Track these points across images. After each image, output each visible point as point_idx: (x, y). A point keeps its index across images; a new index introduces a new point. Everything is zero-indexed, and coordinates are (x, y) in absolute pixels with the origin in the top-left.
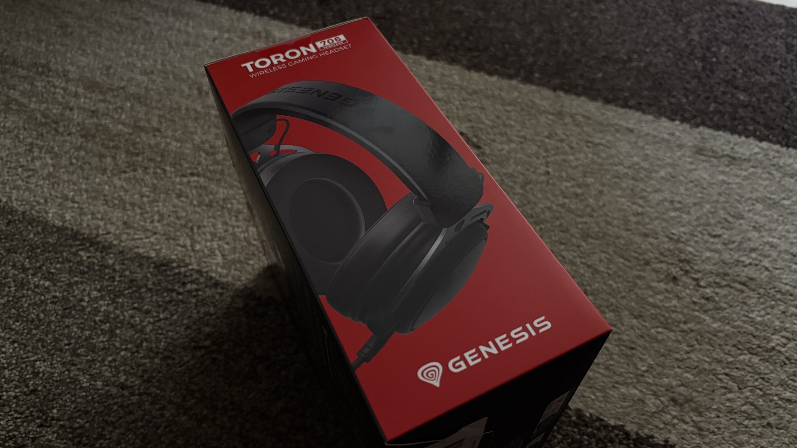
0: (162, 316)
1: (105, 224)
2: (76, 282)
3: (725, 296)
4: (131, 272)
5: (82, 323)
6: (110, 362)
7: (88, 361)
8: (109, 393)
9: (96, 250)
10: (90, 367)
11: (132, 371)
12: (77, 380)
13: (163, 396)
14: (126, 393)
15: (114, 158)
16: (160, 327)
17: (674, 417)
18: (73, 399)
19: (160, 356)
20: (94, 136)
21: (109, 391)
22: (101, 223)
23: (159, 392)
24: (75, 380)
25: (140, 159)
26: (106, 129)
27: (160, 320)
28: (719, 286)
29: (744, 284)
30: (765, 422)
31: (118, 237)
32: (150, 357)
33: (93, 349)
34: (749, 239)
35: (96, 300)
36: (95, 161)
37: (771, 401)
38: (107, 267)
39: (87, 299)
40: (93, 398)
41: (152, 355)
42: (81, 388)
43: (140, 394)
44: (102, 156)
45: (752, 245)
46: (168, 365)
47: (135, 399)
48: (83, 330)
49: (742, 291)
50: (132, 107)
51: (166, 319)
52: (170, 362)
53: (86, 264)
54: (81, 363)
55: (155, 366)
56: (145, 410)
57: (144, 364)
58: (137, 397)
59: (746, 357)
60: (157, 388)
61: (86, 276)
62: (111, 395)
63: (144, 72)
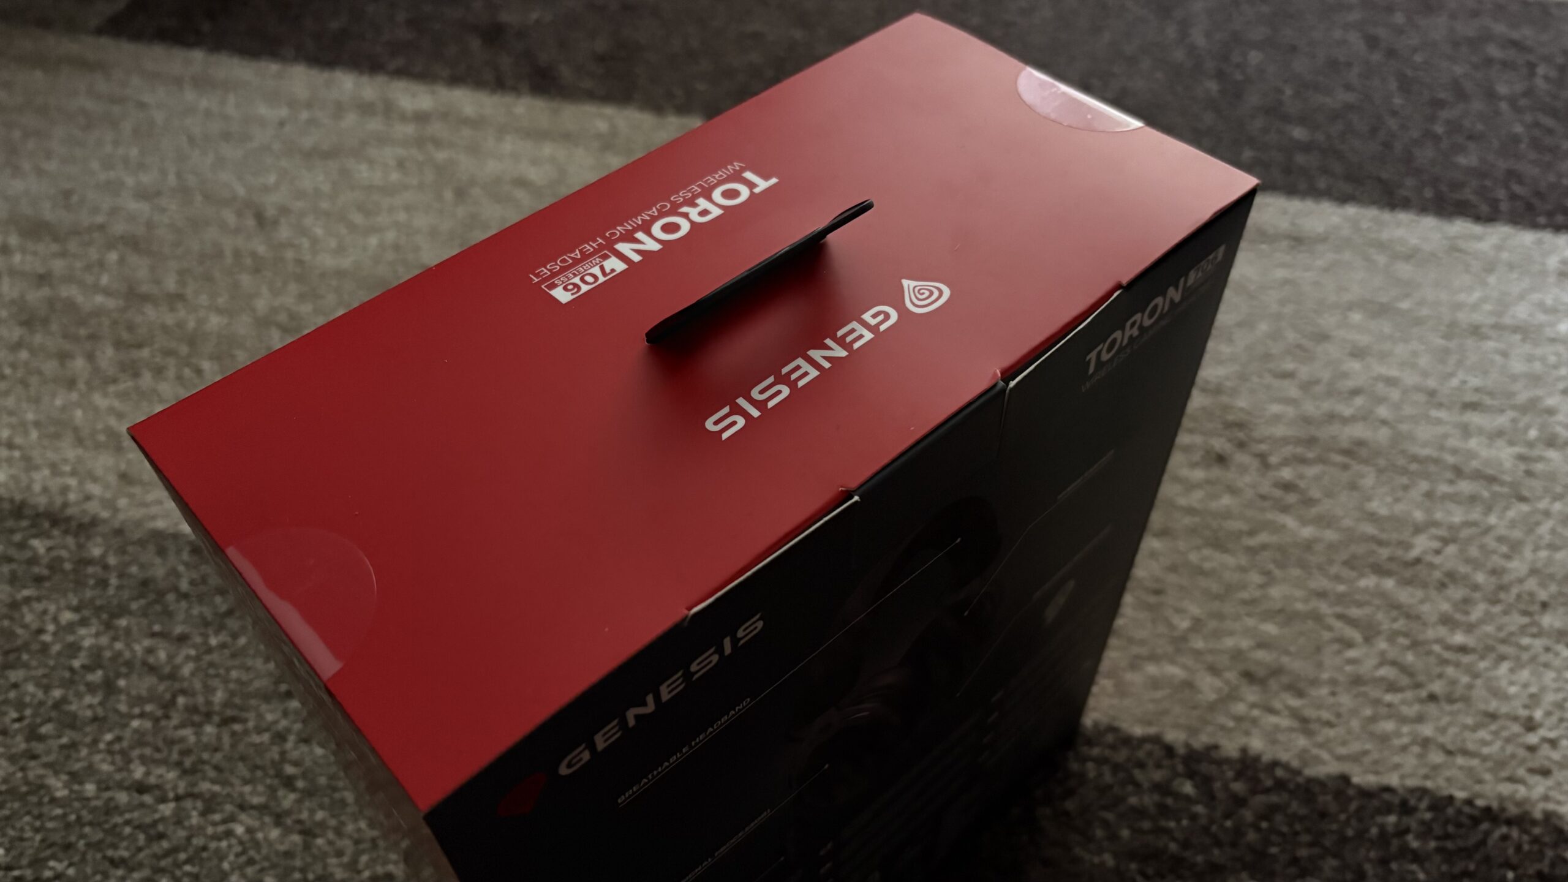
0: (213, 641)
1: (81, 483)
2: (27, 600)
3: (1318, 478)
4: (142, 567)
5: (45, 676)
6: (110, 743)
7: (62, 747)
8: (112, 804)
9: (66, 532)
10: (68, 757)
11: (157, 756)
12: (42, 786)
13: (229, 795)
14: (147, 799)
15: (90, 357)
16: (211, 664)
17: (1253, 706)
18: (38, 824)
19: (216, 719)
20: (45, 322)
21: (111, 799)
22: (73, 482)
23: (217, 788)
24: (39, 787)
25: (145, 353)
26: (71, 306)
27: (209, 650)
28: (1303, 461)
29: (1347, 452)
30: (1424, 693)
31: (110, 504)
32: (193, 724)
33: (71, 722)
34: (1345, 375)
35: (71, 627)
36: (50, 367)
37: (1429, 653)
38: (90, 562)
39: (51, 628)
40: (79, 818)
41: (196, 718)
42: (53, 801)
43: (178, 798)
44: (63, 357)
45: (1350, 384)
46: (234, 734)
47: (167, 809)
48: (47, 689)
49: (1345, 467)
50: (122, 261)
51: (223, 646)
52: (237, 727)
53: (45, 561)
54: (48, 752)
55: (205, 739)
56: (191, 827)
57: (182, 740)
58: (172, 805)
59: (1369, 582)
60: (214, 782)
61: (47, 584)
62: (117, 808)
63: (143, 194)
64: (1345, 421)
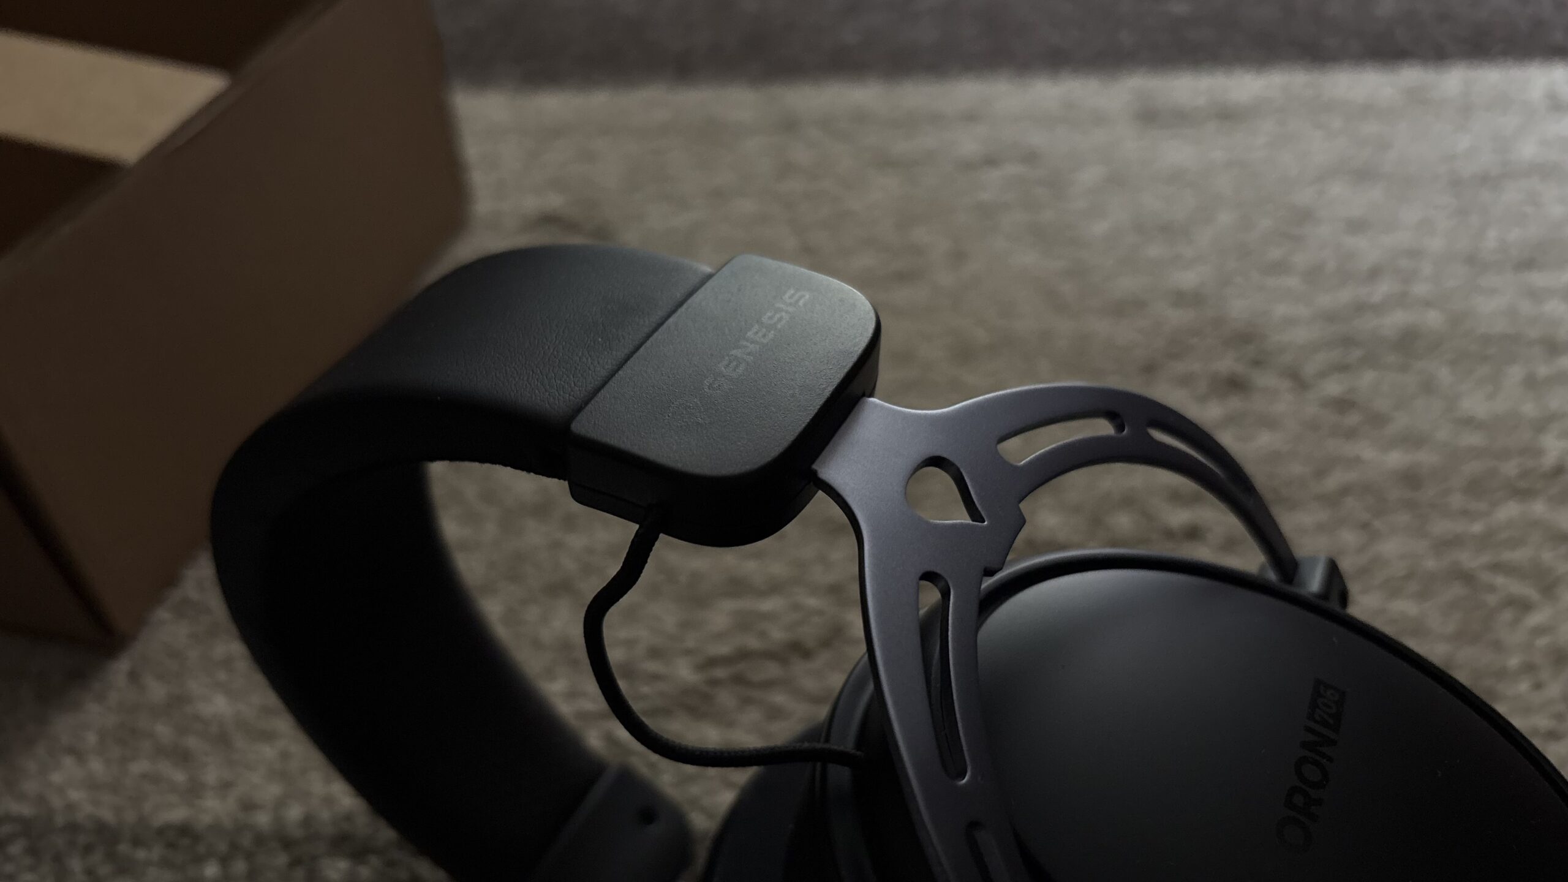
64: (1378, 309)
